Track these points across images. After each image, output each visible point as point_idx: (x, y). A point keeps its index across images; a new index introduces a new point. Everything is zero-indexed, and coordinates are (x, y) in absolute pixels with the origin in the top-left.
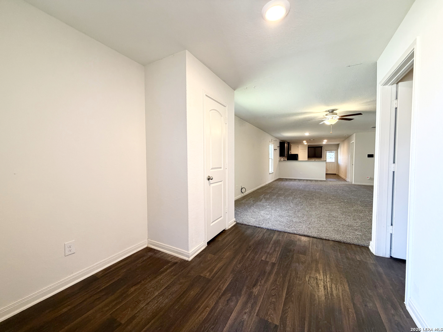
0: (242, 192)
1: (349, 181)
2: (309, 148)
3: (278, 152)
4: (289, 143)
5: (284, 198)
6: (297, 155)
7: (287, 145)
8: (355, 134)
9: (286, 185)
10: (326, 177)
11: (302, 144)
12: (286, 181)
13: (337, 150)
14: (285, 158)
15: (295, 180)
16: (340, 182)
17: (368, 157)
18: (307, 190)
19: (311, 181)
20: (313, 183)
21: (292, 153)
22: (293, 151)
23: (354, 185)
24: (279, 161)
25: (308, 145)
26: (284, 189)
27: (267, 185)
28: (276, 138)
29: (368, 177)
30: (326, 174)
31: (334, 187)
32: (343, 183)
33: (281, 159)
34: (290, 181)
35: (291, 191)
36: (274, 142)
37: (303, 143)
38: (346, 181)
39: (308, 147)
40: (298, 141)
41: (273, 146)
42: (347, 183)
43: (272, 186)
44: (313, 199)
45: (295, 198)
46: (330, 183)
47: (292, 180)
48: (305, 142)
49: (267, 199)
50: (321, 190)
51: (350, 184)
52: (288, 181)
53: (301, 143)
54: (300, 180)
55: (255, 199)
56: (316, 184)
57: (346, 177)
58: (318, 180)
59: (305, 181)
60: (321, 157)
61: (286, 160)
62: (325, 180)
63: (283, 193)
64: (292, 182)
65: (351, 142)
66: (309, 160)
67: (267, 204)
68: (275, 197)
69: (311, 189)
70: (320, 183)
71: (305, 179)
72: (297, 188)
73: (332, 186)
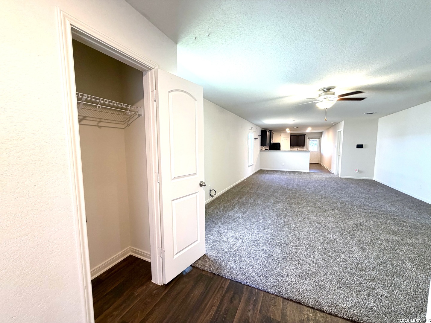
0: (211, 196)
1: (335, 172)
2: (292, 137)
3: (258, 141)
4: (271, 132)
5: (264, 201)
6: (279, 144)
7: (269, 133)
8: (343, 122)
9: (267, 179)
10: (310, 167)
12: (267, 174)
13: (320, 138)
14: (266, 147)
15: (277, 171)
16: (325, 174)
17: (358, 147)
18: (291, 187)
19: (294, 173)
20: (297, 176)
21: (274, 142)
22: (275, 140)
23: (341, 178)
24: (260, 151)
25: (291, 133)
26: (264, 186)
27: (245, 180)
28: (257, 125)
29: (356, 170)
30: (310, 163)
31: (321, 183)
32: (326, 176)
33: (263, 148)
34: (271, 174)
35: (272, 190)
36: (255, 130)
37: (286, 131)
38: (331, 173)
39: (291, 135)
40: (281, 129)
41: (253, 134)
42: (333, 176)
43: (251, 181)
44: (299, 204)
45: (276, 201)
46: (315, 176)
47: (273, 172)
48: (288, 131)
49: (241, 205)
50: (306, 186)
51: (337, 178)
52: (269, 174)
53: (284, 131)
54: (282, 172)
55: (226, 206)
56: (300, 177)
57: (330, 168)
58: (301, 172)
59: (288, 174)
60: (304, 146)
61: (267, 150)
62: (308, 171)
63: (262, 193)
64: (274, 174)
65: (338, 131)
66: (291, 149)
67: (241, 215)
68: (252, 201)
69: (295, 185)
70: (304, 175)
71: (287, 171)
72: (279, 184)
73: (318, 180)
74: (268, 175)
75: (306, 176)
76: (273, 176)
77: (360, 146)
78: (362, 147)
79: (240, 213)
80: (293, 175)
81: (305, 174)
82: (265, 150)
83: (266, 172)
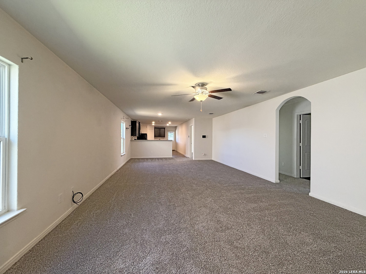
1: (189, 157)
2: (155, 129)
3: (130, 130)
4: (140, 123)
6: (146, 134)
7: (138, 124)
8: (194, 118)
10: (172, 154)
11: (151, 124)
13: (175, 131)
14: (136, 137)
15: (147, 159)
16: (183, 158)
17: (203, 137)
21: (142, 133)
22: (143, 131)
23: (195, 160)
24: (131, 140)
25: (155, 126)
28: (128, 115)
29: (203, 154)
30: (173, 150)
32: (184, 160)
33: (133, 138)
36: (126, 120)
38: (186, 157)
40: (147, 121)
41: (125, 124)
42: (188, 159)
48: (153, 124)
51: (191, 160)
54: (152, 159)
55: (101, 213)
56: (168, 163)
57: (185, 153)
58: (167, 158)
59: (157, 160)
60: (164, 137)
61: (136, 139)
62: (171, 157)
63: (141, 183)
64: (145, 162)
65: (190, 125)
66: (155, 139)
67: (125, 223)
68: (134, 197)
69: (168, 171)
70: (170, 161)
71: (155, 158)
72: (154, 171)
73: (182, 164)
74: (141, 163)
75: (171, 161)
76: (146, 164)
77: (204, 137)
78: (205, 137)
79: (122, 218)
80: (162, 161)
81: (170, 159)
82: (135, 139)
83: (138, 161)
